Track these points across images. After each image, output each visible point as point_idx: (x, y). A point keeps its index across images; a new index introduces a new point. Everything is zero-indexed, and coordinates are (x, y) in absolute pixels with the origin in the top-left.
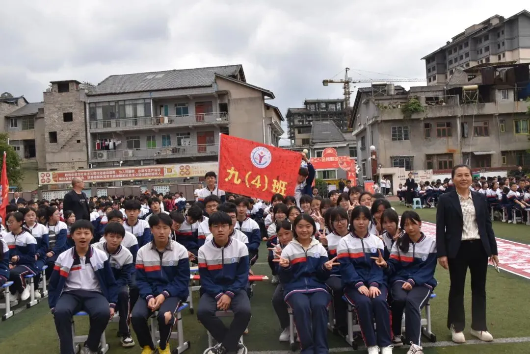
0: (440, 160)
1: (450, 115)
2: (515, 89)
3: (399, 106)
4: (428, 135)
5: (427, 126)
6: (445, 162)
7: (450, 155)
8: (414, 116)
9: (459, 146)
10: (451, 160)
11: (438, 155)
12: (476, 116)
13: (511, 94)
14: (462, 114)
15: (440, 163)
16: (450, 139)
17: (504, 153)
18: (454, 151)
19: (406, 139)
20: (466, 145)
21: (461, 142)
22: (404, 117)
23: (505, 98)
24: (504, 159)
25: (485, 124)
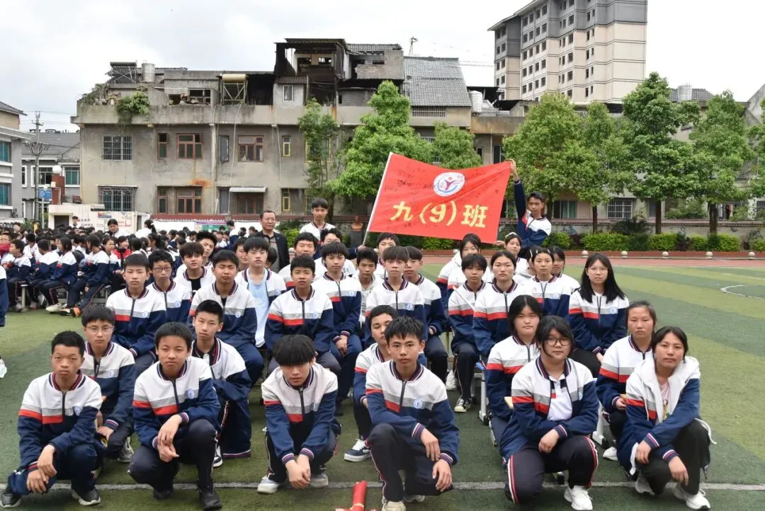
0: (181, 197)
1: (196, 122)
2: (305, 85)
3: (112, 102)
4: (162, 153)
5: (163, 138)
6: (189, 201)
7: (197, 189)
8: (138, 120)
9: (213, 175)
10: (199, 198)
11: (178, 189)
12: (239, 126)
13: (299, 94)
14: (217, 122)
15: (181, 202)
16: (198, 162)
17: (285, 191)
18: (204, 183)
19: (127, 157)
20: (224, 175)
21: (216, 167)
22: (120, 120)
23: (290, 99)
24: (286, 200)
25: (259, 140)
